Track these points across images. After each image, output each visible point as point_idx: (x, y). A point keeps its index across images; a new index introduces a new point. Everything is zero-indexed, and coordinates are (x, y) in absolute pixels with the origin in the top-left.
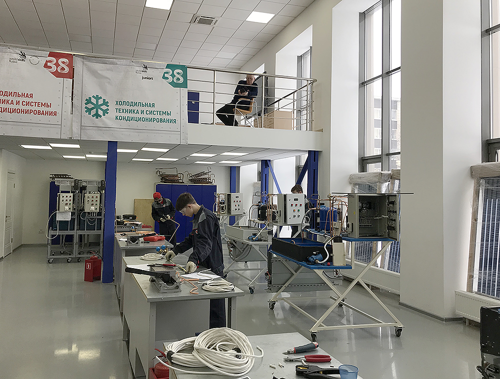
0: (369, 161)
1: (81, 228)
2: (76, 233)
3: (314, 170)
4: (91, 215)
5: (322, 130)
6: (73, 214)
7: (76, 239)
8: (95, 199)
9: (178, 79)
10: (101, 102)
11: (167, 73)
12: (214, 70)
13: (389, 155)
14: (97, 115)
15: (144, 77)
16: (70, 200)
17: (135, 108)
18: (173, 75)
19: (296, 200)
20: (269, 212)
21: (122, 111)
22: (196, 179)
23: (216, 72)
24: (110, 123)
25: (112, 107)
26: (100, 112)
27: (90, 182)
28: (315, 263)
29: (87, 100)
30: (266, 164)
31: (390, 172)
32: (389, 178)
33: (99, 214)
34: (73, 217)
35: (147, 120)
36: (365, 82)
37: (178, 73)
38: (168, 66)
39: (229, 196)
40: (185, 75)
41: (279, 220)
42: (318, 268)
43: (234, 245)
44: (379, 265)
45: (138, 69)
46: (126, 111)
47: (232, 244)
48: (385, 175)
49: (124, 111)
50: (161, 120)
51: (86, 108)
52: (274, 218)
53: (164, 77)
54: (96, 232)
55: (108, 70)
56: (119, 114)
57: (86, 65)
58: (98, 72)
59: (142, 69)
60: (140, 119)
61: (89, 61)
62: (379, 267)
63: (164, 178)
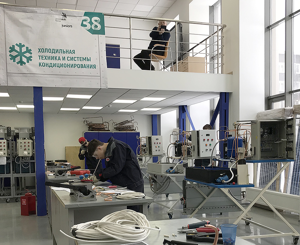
0: (274, 100)
1: (16, 171)
2: (12, 176)
3: (225, 110)
4: (25, 159)
5: (232, 73)
6: (8, 159)
7: (13, 182)
8: (27, 145)
9: (96, 26)
10: (24, 49)
11: (85, 20)
12: (130, 17)
13: (291, 92)
14: (21, 63)
15: (64, 25)
16: (4, 146)
17: (57, 55)
18: (91, 23)
19: (208, 135)
20: (184, 148)
21: (44, 58)
22: (120, 127)
23: (131, 19)
24: (34, 70)
25: (35, 55)
26: (24, 60)
27: (21, 129)
28: (221, 183)
29: (10, 48)
30: (183, 110)
31: (292, 108)
32: (291, 113)
33: (32, 158)
34: (9, 161)
35: (68, 66)
36: (270, 26)
37: (96, 21)
38: (86, 14)
39: (150, 138)
40: (102, 23)
41: (193, 154)
42: (224, 187)
43: (155, 180)
44: (282, 191)
45: (57, 17)
46: (48, 58)
47: (153, 179)
48: (288, 110)
49: (47, 58)
50: (82, 66)
51: (10, 55)
52: (189, 153)
53: (82, 25)
54: (30, 175)
55: (29, 18)
56: (42, 61)
57: (7, 14)
58: (20, 20)
59: (61, 17)
60: (62, 65)
61: (10, 9)
62: (282, 192)
63: (91, 127)
